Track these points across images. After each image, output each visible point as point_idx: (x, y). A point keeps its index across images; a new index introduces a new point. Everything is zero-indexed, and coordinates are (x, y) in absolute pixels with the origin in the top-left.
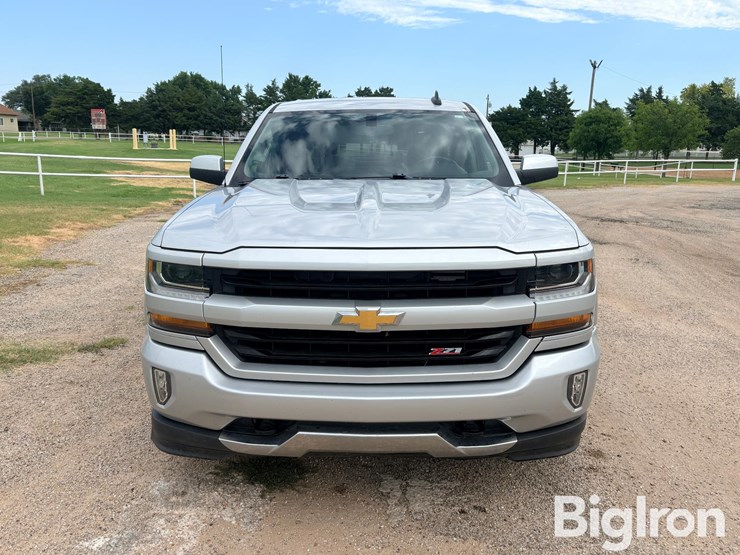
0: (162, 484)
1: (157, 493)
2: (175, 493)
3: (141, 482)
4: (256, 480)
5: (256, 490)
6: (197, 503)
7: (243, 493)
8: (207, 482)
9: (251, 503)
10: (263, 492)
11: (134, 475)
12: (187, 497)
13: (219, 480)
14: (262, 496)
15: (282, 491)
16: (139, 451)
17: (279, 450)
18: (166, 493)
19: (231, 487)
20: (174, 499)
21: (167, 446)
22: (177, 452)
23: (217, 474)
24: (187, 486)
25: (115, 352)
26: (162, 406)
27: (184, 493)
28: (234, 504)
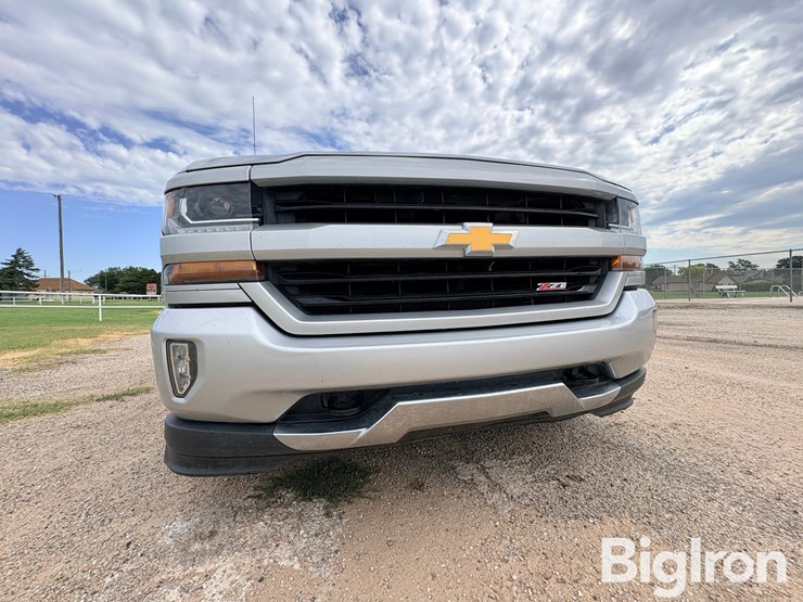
0: (180, 526)
1: (169, 541)
2: (200, 537)
3: (145, 529)
4: (313, 494)
5: (317, 508)
6: (235, 546)
7: (300, 515)
8: (246, 509)
9: (315, 528)
10: (325, 508)
11: (134, 520)
12: (217, 539)
13: (263, 503)
14: (328, 515)
15: (350, 502)
16: (149, 486)
17: (367, 434)
18: (184, 539)
19: (281, 510)
20: (197, 546)
21: (188, 466)
22: (203, 471)
23: (259, 497)
24: (218, 522)
25: (137, 398)
26: (181, 400)
27: (213, 534)
28: (291, 535)
